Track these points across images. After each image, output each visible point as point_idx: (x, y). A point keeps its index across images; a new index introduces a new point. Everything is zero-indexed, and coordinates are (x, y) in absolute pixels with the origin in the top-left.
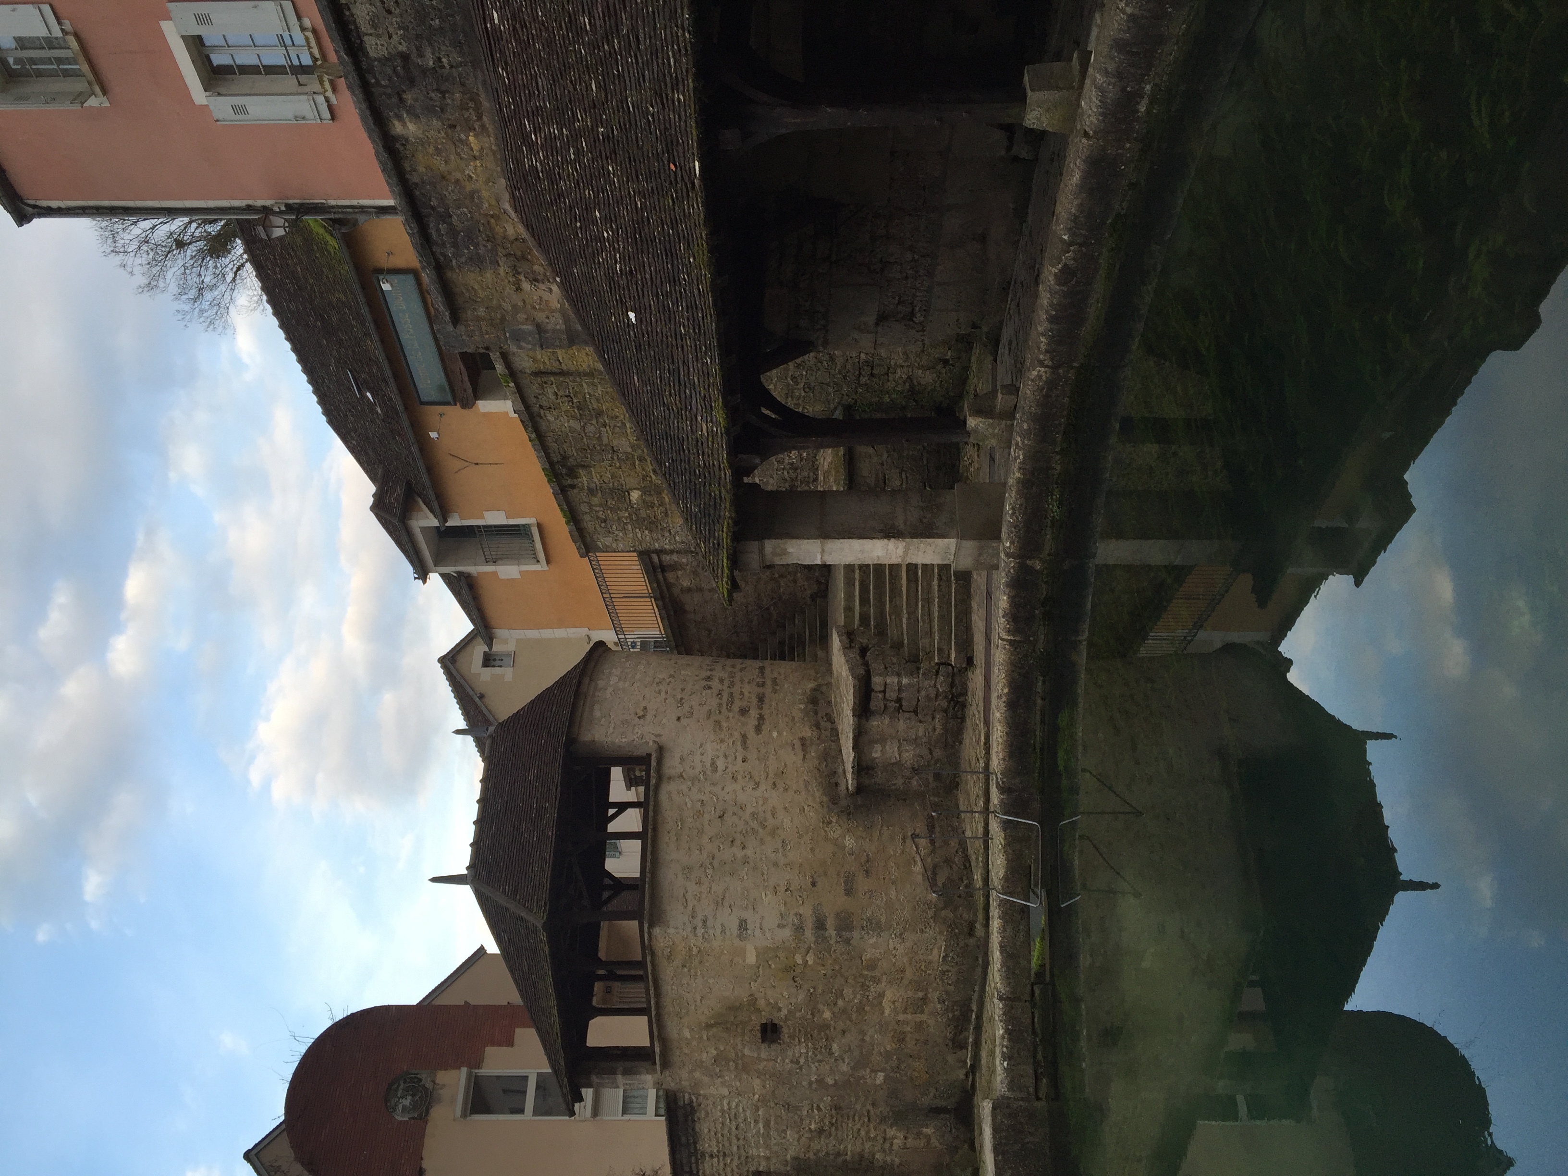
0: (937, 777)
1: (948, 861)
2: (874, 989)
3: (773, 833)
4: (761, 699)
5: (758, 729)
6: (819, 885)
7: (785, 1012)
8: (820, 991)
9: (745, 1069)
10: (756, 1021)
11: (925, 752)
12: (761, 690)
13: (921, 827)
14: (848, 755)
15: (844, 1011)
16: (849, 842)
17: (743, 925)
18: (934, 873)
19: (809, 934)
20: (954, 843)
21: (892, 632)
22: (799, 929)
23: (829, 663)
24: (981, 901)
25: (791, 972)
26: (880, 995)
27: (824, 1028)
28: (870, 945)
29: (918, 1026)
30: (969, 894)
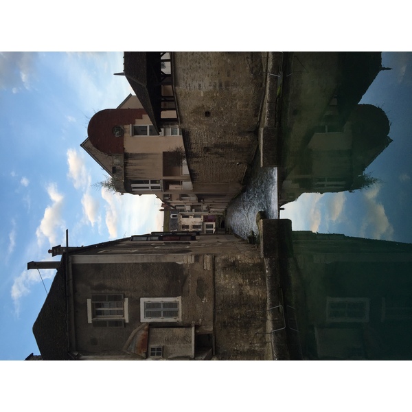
1: (256, 66)
2: (234, 102)
3: (207, 59)
6: (220, 74)
7: (211, 109)
8: (220, 102)
9: (202, 123)
10: (204, 111)
13: (249, 56)
15: (227, 108)
16: (229, 61)
17: (200, 85)
18: (252, 69)
19: (217, 88)
20: (259, 60)
22: (215, 86)
24: (265, 77)
25: (213, 98)
26: (237, 104)
27: (222, 112)
28: (234, 90)
29: (246, 111)
30: (262, 75)
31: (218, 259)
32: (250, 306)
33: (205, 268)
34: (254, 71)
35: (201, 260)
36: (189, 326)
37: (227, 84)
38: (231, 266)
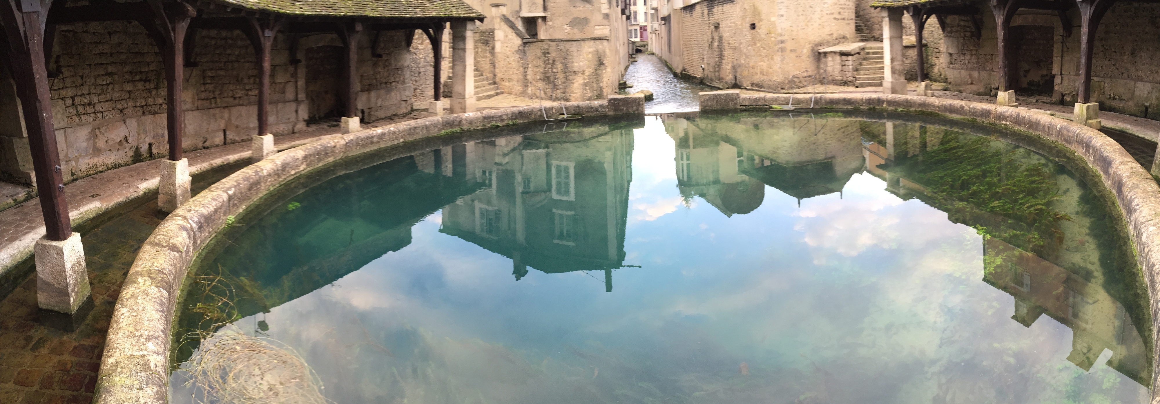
0: (824, 78)
1: (800, 82)
2: (765, 59)
3: (807, 25)
4: (844, 19)
5: (835, 19)
6: (793, 41)
7: (759, 31)
8: (765, 42)
9: (743, 19)
10: (755, 22)
11: (830, 74)
12: (846, 19)
13: (810, 73)
14: (828, 49)
15: (760, 50)
16: (805, 51)
17: (782, 16)
18: (797, 78)
19: (780, 38)
20: (805, 83)
21: (865, 62)
22: (781, 35)
23: (855, 42)
24: (790, 91)
25: (769, 33)
26: (764, 62)
27: (755, 44)
28: (777, 58)
29: (756, 73)
30: (792, 88)
31: (605, 43)
32: (564, 83)
33: (597, 27)
34: (796, 80)
35: (605, 22)
36: (545, 9)
37: (783, 50)
38: (600, 60)
